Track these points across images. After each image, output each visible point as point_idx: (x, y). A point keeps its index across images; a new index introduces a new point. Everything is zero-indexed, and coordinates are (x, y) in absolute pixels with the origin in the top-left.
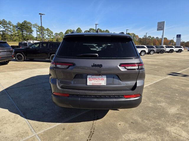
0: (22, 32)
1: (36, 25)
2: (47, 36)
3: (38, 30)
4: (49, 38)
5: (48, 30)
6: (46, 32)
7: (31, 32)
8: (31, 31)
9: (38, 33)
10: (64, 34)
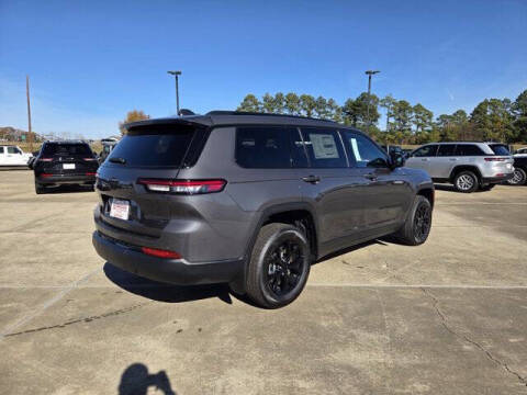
0: (355, 120)
1: (388, 99)
2: (414, 127)
3: (392, 112)
4: (420, 130)
5: (418, 108)
6: (414, 114)
7: (375, 120)
8: (376, 117)
9: (392, 120)
10: (468, 115)
